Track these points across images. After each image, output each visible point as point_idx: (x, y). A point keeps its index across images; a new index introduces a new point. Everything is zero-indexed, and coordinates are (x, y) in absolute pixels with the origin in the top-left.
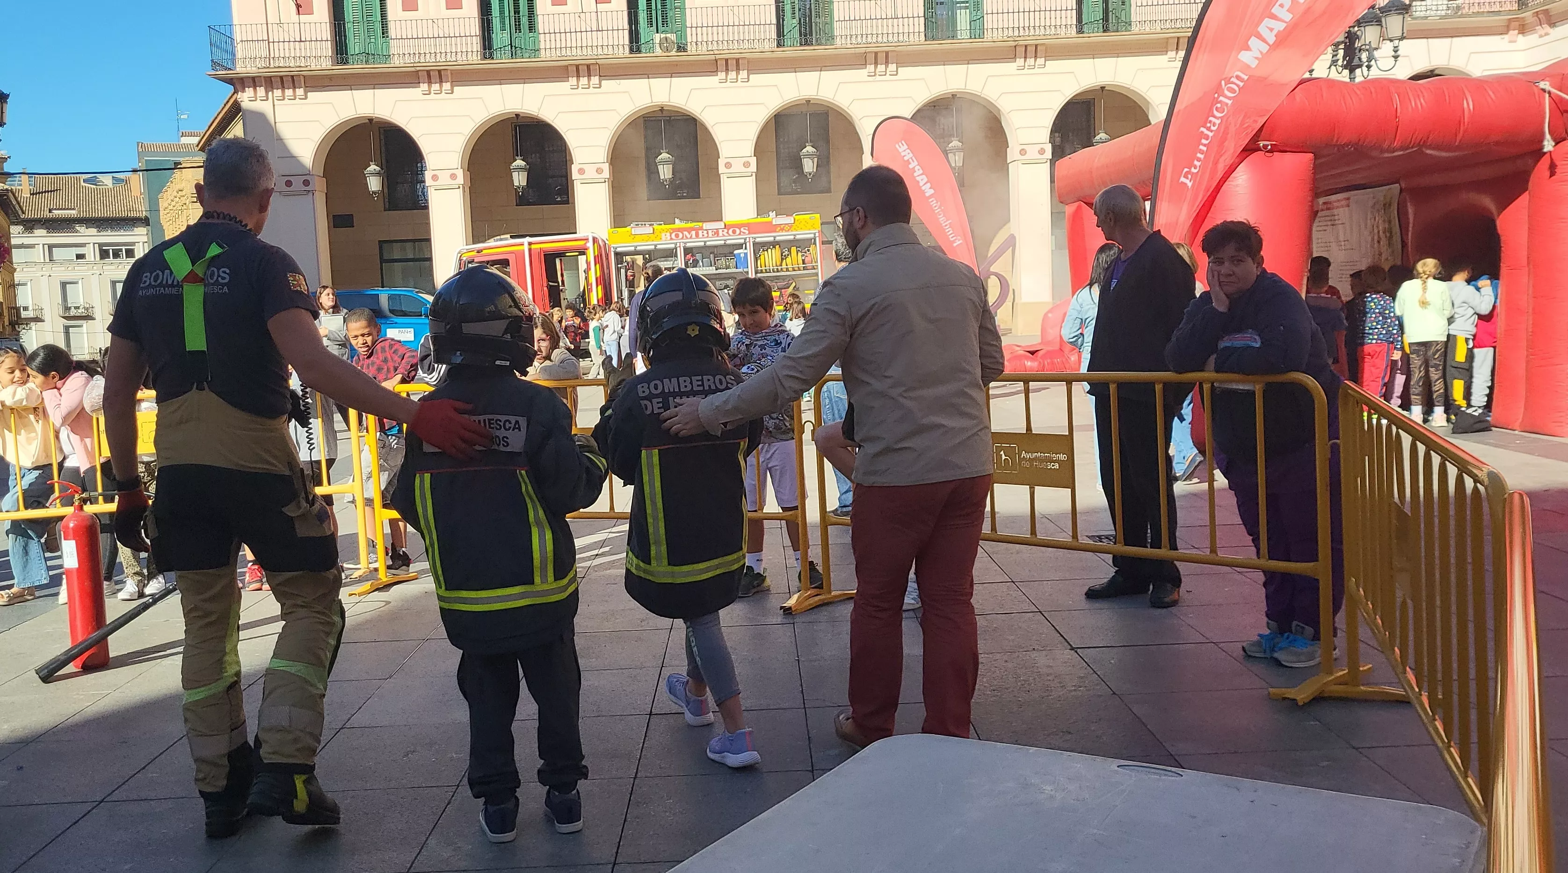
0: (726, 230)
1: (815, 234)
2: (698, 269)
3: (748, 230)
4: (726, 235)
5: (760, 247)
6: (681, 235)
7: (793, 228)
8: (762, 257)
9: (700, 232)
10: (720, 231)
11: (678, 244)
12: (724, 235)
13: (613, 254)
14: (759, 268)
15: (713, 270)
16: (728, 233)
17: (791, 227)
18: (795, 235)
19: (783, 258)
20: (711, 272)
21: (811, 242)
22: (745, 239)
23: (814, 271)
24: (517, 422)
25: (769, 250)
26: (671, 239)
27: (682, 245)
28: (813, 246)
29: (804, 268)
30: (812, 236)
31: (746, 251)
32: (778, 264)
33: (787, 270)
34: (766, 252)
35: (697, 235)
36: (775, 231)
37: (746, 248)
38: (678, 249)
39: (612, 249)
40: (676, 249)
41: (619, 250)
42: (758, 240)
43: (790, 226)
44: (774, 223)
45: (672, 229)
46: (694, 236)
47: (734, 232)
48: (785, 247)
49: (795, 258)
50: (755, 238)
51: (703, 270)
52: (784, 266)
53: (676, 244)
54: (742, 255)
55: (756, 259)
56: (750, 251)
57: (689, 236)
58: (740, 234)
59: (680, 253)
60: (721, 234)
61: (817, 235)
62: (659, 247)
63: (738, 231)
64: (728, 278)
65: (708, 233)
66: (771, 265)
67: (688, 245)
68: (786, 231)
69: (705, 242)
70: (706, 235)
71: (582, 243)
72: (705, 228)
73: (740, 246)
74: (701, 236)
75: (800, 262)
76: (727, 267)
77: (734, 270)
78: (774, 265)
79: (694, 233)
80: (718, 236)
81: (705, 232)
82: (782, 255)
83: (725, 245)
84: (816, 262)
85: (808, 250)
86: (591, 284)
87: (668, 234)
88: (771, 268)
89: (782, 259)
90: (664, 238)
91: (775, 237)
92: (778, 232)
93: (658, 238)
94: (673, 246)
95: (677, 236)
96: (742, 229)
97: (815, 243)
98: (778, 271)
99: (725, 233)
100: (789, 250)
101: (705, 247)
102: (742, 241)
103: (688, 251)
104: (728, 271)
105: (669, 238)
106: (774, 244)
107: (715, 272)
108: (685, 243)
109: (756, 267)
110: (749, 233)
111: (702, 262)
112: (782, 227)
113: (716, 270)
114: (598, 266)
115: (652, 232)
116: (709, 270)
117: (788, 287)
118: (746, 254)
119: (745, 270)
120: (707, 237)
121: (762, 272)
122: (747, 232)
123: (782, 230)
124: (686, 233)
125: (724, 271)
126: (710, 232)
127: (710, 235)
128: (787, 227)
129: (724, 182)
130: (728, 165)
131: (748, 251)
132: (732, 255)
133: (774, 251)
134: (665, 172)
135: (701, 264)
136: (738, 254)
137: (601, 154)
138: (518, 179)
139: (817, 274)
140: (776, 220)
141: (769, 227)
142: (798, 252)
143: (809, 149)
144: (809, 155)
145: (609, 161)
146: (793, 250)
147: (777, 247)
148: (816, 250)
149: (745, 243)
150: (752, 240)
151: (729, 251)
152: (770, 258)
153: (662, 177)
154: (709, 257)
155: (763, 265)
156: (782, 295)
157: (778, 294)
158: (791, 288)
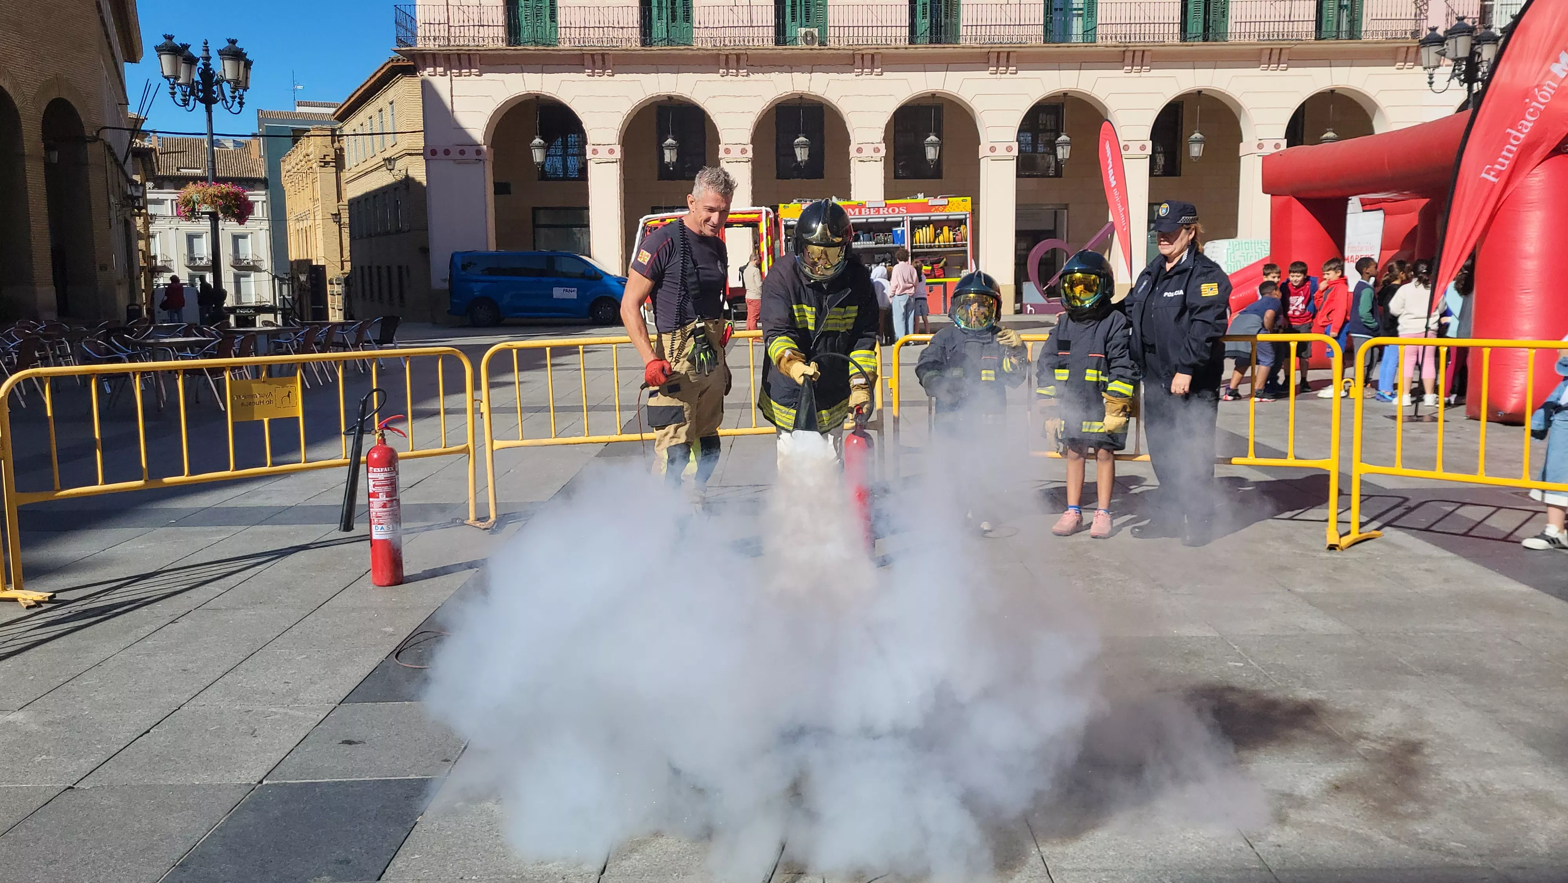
0: (886, 209)
1: (966, 215)
2: (859, 243)
3: (906, 209)
4: (887, 213)
5: (916, 225)
7: (947, 209)
8: (917, 234)
9: (863, 210)
10: (881, 209)
12: (884, 214)
13: (783, 227)
15: (873, 243)
16: (888, 211)
17: (945, 208)
18: (948, 215)
19: (936, 236)
20: (871, 246)
21: (962, 222)
22: (903, 217)
23: (963, 248)
25: (924, 228)
28: (963, 227)
29: (955, 246)
30: (963, 217)
31: (903, 228)
32: (932, 240)
33: (939, 247)
34: (920, 230)
35: (860, 213)
36: (931, 212)
37: (903, 226)
39: (783, 222)
42: (914, 219)
44: (930, 204)
46: (857, 213)
47: (893, 211)
48: (938, 225)
49: (947, 234)
50: (912, 217)
51: (864, 243)
52: (937, 243)
54: (899, 232)
55: (913, 235)
56: (907, 228)
57: (853, 213)
58: (898, 213)
60: (881, 212)
61: (968, 216)
63: (897, 210)
64: (885, 252)
65: (870, 211)
66: (925, 242)
68: (940, 212)
69: (867, 219)
70: (868, 213)
71: (756, 216)
72: (868, 206)
73: (897, 224)
74: (863, 213)
75: (952, 239)
76: (885, 242)
77: (891, 245)
78: (928, 241)
79: (857, 210)
80: (879, 214)
81: (868, 209)
82: (935, 233)
83: (885, 222)
84: (966, 241)
85: (959, 230)
86: (763, 253)
88: (925, 244)
91: (930, 217)
92: (934, 212)
96: (901, 209)
97: (965, 224)
98: (931, 247)
99: (885, 211)
100: (942, 230)
101: (867, 223)
102: (901, 219)
104: (886, 245)
106: (927, 223)
107: (874, 246)
110: (907, 213)
111: (862, 235)
112: (937, 208)
113: (876, 243)
114: (769, 235)
116: (869, 244)
117: (940, 263)
118: (903, 232)
119: (902, 245)
120: (870, 214)
121: (916, 247)
122: (905, 211)
123: (937, 210)
125: (883, 245)
126: (872, 209)
127: (872, 213)
128: (941, 209)
129: (855, 166)
130: (859, 150)
131: (905, 228)
132: (891, 231)
133: (928, 229)
134: (801, 154)
135: (862, 238)
136: (897, 231)
137: (745, 136)
138: (669, 156)
139: (966, 252)
140: (932, 201)
141: (925, 207)
142: (949, 230)
143: (932, 138)
144: (932, 144)
145: (752, 143)
146: (946, 229)
147: (931, 225)
148: (966, 230)
149: (903, 221)
150: (909, 219)
151: (887, 227)
152: (924, 235)
153: (799, 159)
154: (869, 233)
155: (918, 241)
156: (933, 270)
157: (930, 268)
158: (942, 264)
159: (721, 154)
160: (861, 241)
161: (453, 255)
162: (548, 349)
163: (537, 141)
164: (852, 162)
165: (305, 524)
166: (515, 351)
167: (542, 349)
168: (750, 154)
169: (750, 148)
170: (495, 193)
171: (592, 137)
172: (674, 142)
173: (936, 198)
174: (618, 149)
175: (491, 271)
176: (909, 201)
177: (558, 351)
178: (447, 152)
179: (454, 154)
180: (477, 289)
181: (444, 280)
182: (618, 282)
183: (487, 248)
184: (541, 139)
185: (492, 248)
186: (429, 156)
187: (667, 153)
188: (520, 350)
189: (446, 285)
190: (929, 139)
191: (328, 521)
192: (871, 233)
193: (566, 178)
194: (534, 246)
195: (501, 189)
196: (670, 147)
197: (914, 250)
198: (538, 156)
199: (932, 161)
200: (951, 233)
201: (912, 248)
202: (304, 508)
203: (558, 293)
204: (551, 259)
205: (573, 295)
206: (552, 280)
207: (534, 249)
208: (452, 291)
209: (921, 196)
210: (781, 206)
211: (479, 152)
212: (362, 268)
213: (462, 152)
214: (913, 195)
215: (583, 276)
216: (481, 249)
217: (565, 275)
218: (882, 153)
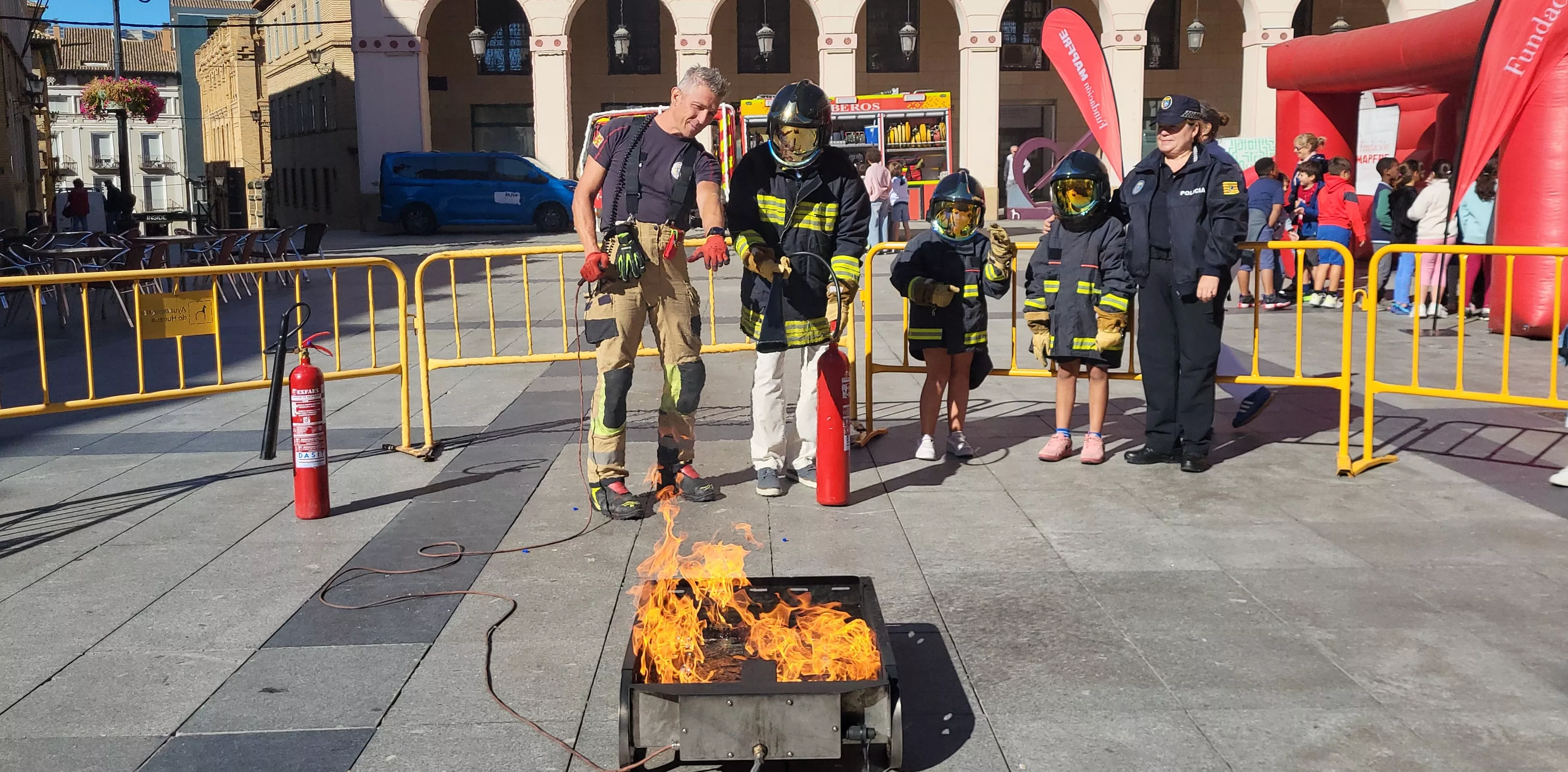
0: (858, 105)
1: (945, 112)
3: (880, 106)
4: (858, 110)
5: (890, 123)
8: (892, 133)
10: (852, 106)
12: (855, 110)
13: (745, 125)
14: (889, 144)
16: (860, 108)
17: (922, 104)
18: (925, 112)
19: (913, 134)
21: (940, 119)
22: (876, 114)
23: (942, 148)
25: (899, 126)
28: (941, 124)
29: (932, 145)
30: (942, 114)
31: (876, 126)
32: (908, 139)
33: (916, 146)
34: (895, 128)
36: (906, 108)
37: (877, 124)
39: (745, 120)
41: (751, 121)
42: (889, 116)
43: (922, 102)
44: (905, 100)
47: (866, 107)
48: (914, 123)
49: (924, 132)
50: (886, 114)
52: (913, 142)
54: (872, 130)
55: (887, 134)
56: (880, 126)
58: (871, 110)
60: (852, 109)
61: (947, 112)
63: (869, 106)
64: (857, 153)
66: (900, 141)
68: (917, 108)
73: (870, 122)
75: (929, 138)
76: (857, 142)
77: (864, 145)
78: (904, 140)
80: (850, 110)
82: (911, 132)
83: (857, 119)
84: (945, 139)
85: (937, 127)
88: (901, 143)
89: (912, 136)
91: (905, 113)
92: (910, 108)
96: (874, 105)
97: (944, 121)
98: (906, 147)
99: (856, 108)
100: (918, 128)
102: (874, 116)
104: (858, 145)
106: (903, 121)
107: (845, 146)
109: (886, 142)
110: (881, 109)
112: (913, 104)
117: (916, 164)
118: (876, 130)
119: (875, 144)
121: (890, 147)
122: (878, 108)
123: (913, 106)
125: (854, 145)
127: (842, 109)
128: (917, 104)
129: (823, 58)
130: (829, 41)
131: (878, 126)
132: (863, 130)
133: (903, 127)
134: (765, 46)
136: (869, 129)
137: (703, 25)
138: (620, 48)
139: (944, 152)
140: (908, 97)
141: (900, 104)
142: (927, 128)
143: (908, 28)
144: (908, 34)
145: (712, 32)
146: (923, 127)
147: (907, 123)
148: (945, 128)
149: (876, 118)
150: (883, 116)
151: (859, 125)
152: (899, 133)
153: (762, 50)
155: (892, 140)
156: (909, 171)
157: (906, 169)
158: (919, 164)
159: (678, 46)
161: (384, 156)
162: (488, 260)
163: (477, 31)
164: (821, 53)
165: (221, 451)
166: (451, 262)
167: (482, 259)
168: (709, 46)
169: (709, 39)
170: (430, 89)
171: (536, 27)
172: (626, 32)
173: (912, 93)
174: (564, 40)
175: (425, 174)
176: (882, 96)
177: (499, 261)
178: (377, 44)
179: (386, 46)
180: (411, 193)
181: (375, 184)
182: (565, 186)
183: (422, 149)
184: (481, 29)
185: (428, 148)
186: (358, 48)
187: (618, 43)
188: (457, 260)
189: (377, 190)
190: (904, 29)
191: (249, 448)
192: (842, 132)
193: (508, 72)
194: (473, 146)
195: (436, 84)
196: (621, 37)
197: (888, 150)
198: (477, 47)
199: (908, 52)
200: (929, 131)
201: (886, 147)
202: (221, 434)
203: (500, 197)
204: (492, 160)
205: (516, 199)
206: (490, 183)
207: (474, 150)
208: (384, 196)
209: (895, 91)
210: (743, 102)
211: (412, 43)
212: (285, 170)
213: (394, 44)
214: (887, 89)
215: (527, 179)
216: (413, 149)
217: (507, 178)
218: (854, 44)
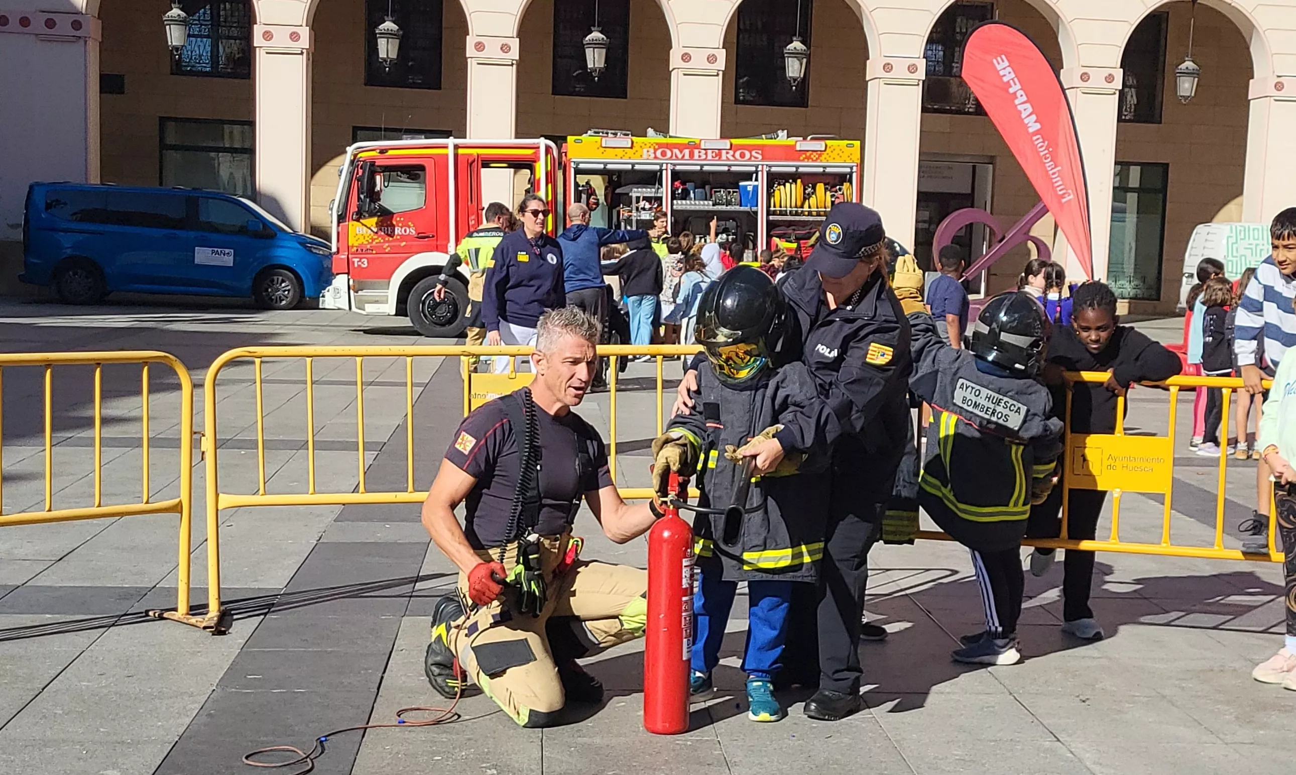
0: (731, 152)
1: (851, 168)
2: (688, 202)
3: (762, 155)
4: (732, 158)
5: (775, 179)
6: (669, 153)
7: (823, 157)
8: (777, 193)
9: (696, 151)
10: (724, 152)
11: (664, 166)
12: (728, 159)
13: (573, 171)
14: (772, 209)
15: (708, 205)
16: (733, 156)
17: (820, 155)
18: (825, 167)
19: (806, 197)
20: (706, 208)
21: (845, 178)
22: (757, 167)
24: (1019, 408)
25: (788, 185)
26: (656, 158)
27: (670, 167)
28: (846, 185)
30: (848, 170)
31: (756, 183)
32: (799, 204)
33: (810, 214)
34: (782, 187)
35: (691, 155)
36: (799, 160)
37: (756, 180)
38: (664, 172)
39: (572, 164)
40: (661, 171)
41: (581, 166)
42: (773, 169)
43: (820, 153)
44: (798, 148)
45: (657, 144)
46: (687, 157)
47: (742, 155)
48: (810, 180)
49: (823, 196)
50: (770, 167)
51: (695, 204)
52: (806, 208)
53: (661, 165)
54: (750, 189)
55: (770, 195)
56: (761, 183)
57: (680, 156)
58: (750, 159)
59: (667, 178)
60: (724, 157)
61: (855, 169)
62: (637, 167)
63: (748, 155)
64: (726, 219)
65: (706, 154)
66: (788, 205)
67: (678, 168)
68: (813, 161)
69: (702, 166)
70: (704, 157)
71: (530, 152)
72: (703, 147)
73: (748, 176)
74: (696, 157)
75: (829, 204)
76: (729, 203)
77: (737, 208)
78: (793, 204)
79: (687, 152)
80: (720, 159)
81: (703, 152)
82: (804, 193)
83: (729, 172)
85: (840, 189)
87: (652, 151)
88: (789, 209)
89: (805, 199)
90: (645, 156)
91: (797, 167)
92: (803, 160)
93: (638, 154)
94: (657, 167)
95: (664, 154)
96: (754, 153)
97: (850, 181)
98: (797, 214)
99: (729, 156)
100: (814, 188)
101: (701, 172)
102: (753, 169)
103: (676, 175)
104: (729, 208)
105: (653, 156)
106: (793, 177)
107: (711, 208)
108: (675, 165)
109: (769, 206)
110: (763, 159)
111: (694, 193)
112: (808, 154)
113: (713, 205)
114: (550, 186)
115: (629, 145)
116: (704, 205)
117: (809, 238)
118: (756, 188)
119: (754, 209)
120: (705, 159)
121: (774, 213)
122: (760, 157)
123: (808, 158)
124: (676, 151)
125: (724, 208)
126: (709, 152)
127: (710, 157)
128: (814, 155)
129: (678, 81)
130: (686, 57)
131: (759, 183)
132: (738, 187)
133: (793, 186)
134: (595, 60)
135: (692, 195)
136: (746, 187)
137: (509, 25)
138: (387, 49)
140: (801, 145)
141: (790, 153)
142: (826, 189)
143: (796, 45)
144: (796, 54)
145: (520, 35)
146: (820, 187)
147: (799, 181)
148: (852, 190)
149: (757, 172)
150: (766, 169)
151: (731, 180)
152: (788, 195)
153: (591, 66)
154: (704, 188)
155: (778, 204)
156: (799, 248)
157: (795, 245)
159: (470, 51)
160: (691, 199)
161: (31, 187)
163: (176, 12)
164: (673, 75)
168: (515, 54)
169: (515, 44)
170: (102, 91)
171: (266, 13)
172: (395, 27)
173: (806, 138)
174: (305, 33)
175: (89, 215)
176: (763, 141)
178: (25, 22)
179: (38, 24)
180: (68, 243)
181: (15, 227)
182: (300, 243)
183: (86, 179)
184: (182, 9)
185: (94, 179)
187: (382, 43)
189: (20, 236)
190: (790, 46)
192: (707, 187)
193: (215, 73)
194: (161, 178)
195: (110, 84)
196: (388, 35)
197: (771, 218)
198: (175, 36)
199: (794, 79)
200: (828, 193)
201: (769, 213)
203: (203, 256)
204: (193, 201)
205: (227, 259)
206: (192, 234)
207: (161, 184)
208: (27, 244)
209: (782, 134)
210: (570, 139)
211: (77, 25)
213: (50, 24)
214: (771, 132)
215: (242, 230)
216: (75, 179)
217: (213, 228)
218: (721, 64)
